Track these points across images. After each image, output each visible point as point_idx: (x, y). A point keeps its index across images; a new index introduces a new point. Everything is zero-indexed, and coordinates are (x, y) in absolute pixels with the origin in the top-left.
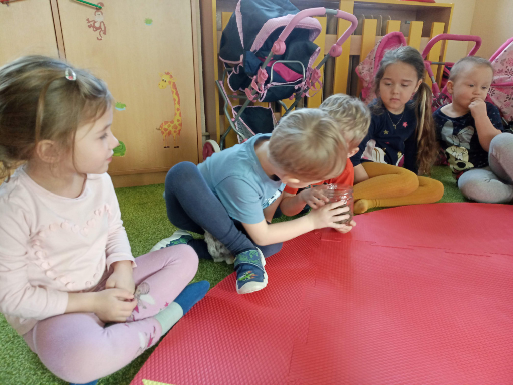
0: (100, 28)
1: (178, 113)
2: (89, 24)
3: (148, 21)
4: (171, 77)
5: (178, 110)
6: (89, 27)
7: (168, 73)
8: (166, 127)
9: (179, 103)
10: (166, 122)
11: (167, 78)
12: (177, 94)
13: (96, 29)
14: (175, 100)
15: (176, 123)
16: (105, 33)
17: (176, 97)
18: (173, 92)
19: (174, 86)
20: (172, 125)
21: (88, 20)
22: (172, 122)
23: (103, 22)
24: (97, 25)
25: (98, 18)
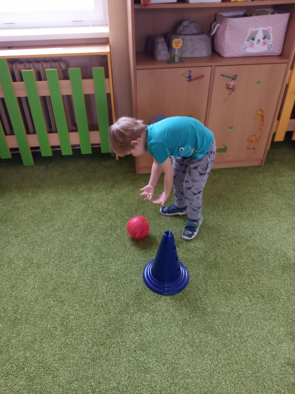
6: (226, 88)
23: (234, 85)
24: (230, 87)
25: (232, 83)
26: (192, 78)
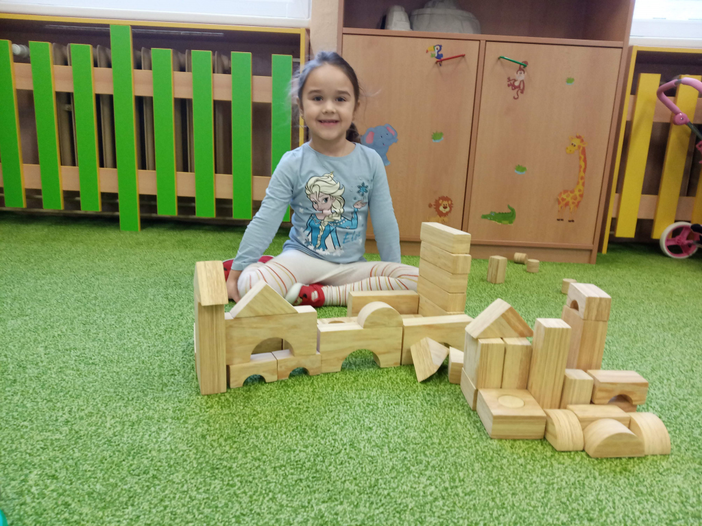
0: (519, 87)
1: (581, 182)
2: (509, 83)
4: (582, 141)
5: (582, 178)
9: (584, 171)
10: (566, 191)
12: (585, 161)
13: (514, 87)
14: (580, 167)
18: (580, 158)
19: (584, 152)
21: (509, 78)
22: (573, 192)
23: (523, 81)
26: (442, 58)
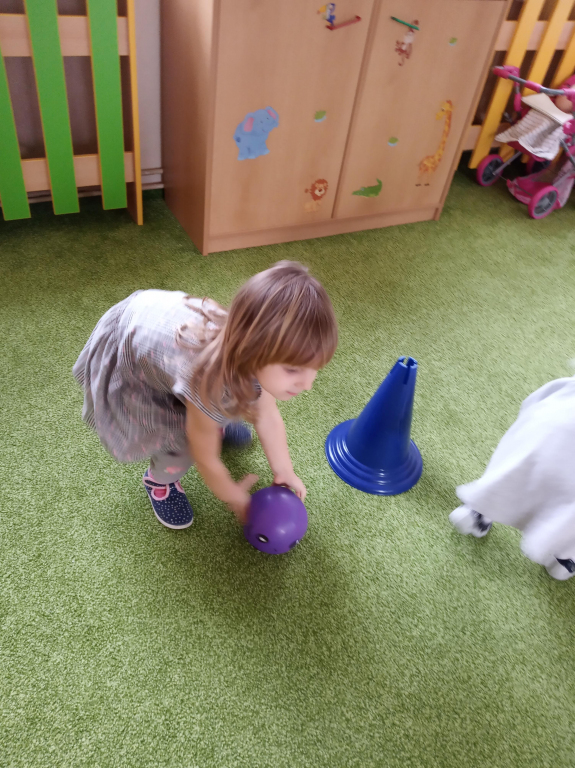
0: (406, 51)
1: (442, 146)
2: (397, 47)
3: (453, 40)
4: (451, 105)
5: (444, 143)
6: (396, 50)
7: (449, 102)
8: (425, 162)
10: (428, 157)
11: (447, 107)
14: (445, 131)
15: (437, 158)
16: (408, 58)
17: (446, 128)
18: (446, 123)
20: (432, 160)
21: (398, 43)
22: (433, 157)
23: (410, 45)
24: (404, 48)
25: (408, 39)
26: (336, 22)
